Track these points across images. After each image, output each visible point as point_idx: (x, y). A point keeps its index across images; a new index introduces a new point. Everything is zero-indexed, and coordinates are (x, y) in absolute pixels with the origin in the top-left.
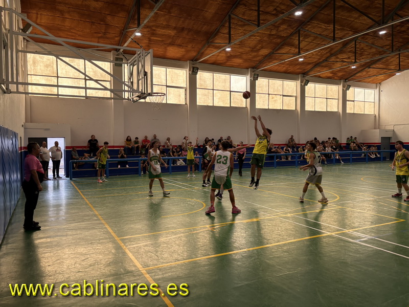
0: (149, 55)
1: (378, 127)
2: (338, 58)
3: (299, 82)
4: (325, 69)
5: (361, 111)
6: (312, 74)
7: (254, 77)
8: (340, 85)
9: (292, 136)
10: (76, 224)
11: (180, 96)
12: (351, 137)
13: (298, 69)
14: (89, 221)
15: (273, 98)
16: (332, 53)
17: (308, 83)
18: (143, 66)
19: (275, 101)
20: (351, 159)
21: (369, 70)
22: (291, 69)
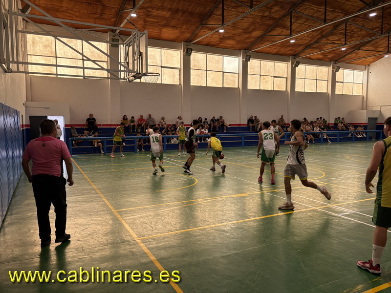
0: (144, 36)
1: (365, 108)
2: (328, 40)
3: (290, 64)
4: (316, 51)
5: (350, 93)
6: (303, 55)
7: (246, 59)
8: (330, 66)
9: (282, 117)
10: (76, 197)
11: (174, 76)
12: (339, 117)
13: (289, 51)
14: (87, 195)
15: (264, 79)
16: (323, 35)
17: (299, 64)
18: (139, 47)
19: (266, 82)
20: (338, 139)
21: (359, 52)
22: (282, 51)
